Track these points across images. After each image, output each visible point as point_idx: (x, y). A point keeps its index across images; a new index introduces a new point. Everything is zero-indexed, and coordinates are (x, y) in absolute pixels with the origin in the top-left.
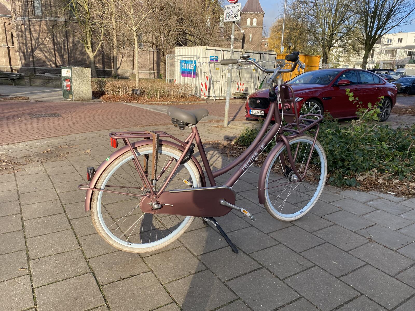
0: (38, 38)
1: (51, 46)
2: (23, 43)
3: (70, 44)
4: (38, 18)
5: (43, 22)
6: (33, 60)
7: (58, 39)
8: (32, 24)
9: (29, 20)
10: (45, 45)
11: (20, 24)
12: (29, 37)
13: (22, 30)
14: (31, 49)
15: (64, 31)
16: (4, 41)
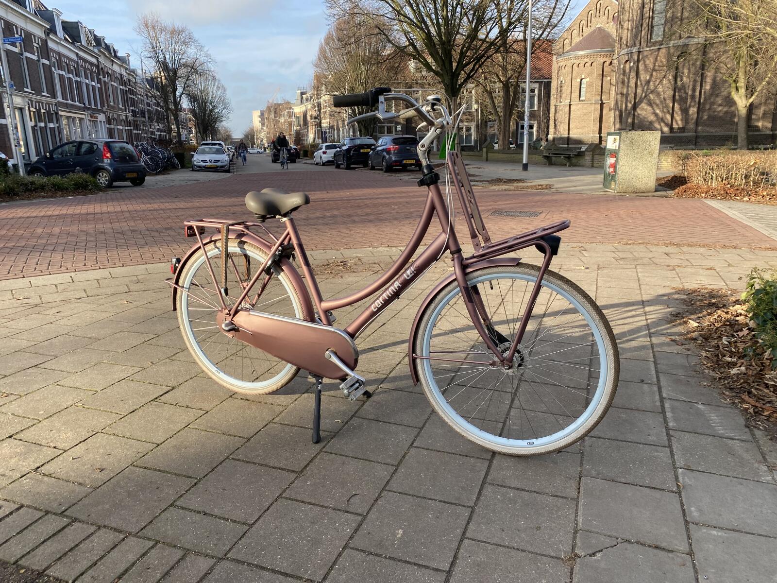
0: (648, 82)
1: (670, 93)
2: (622, 94)
3: (705, 86)
4: (655, 46)
5: (663, 51)
6: (633, 123)
7: (684, 79)
8: (644, 57)
9: (639, 52)
10: (659, 93)
11: (624, 62)
12: (633, 81)
13: (624, 71)
14: (633, 103)
15: (698, 63)
16: (597, 93)
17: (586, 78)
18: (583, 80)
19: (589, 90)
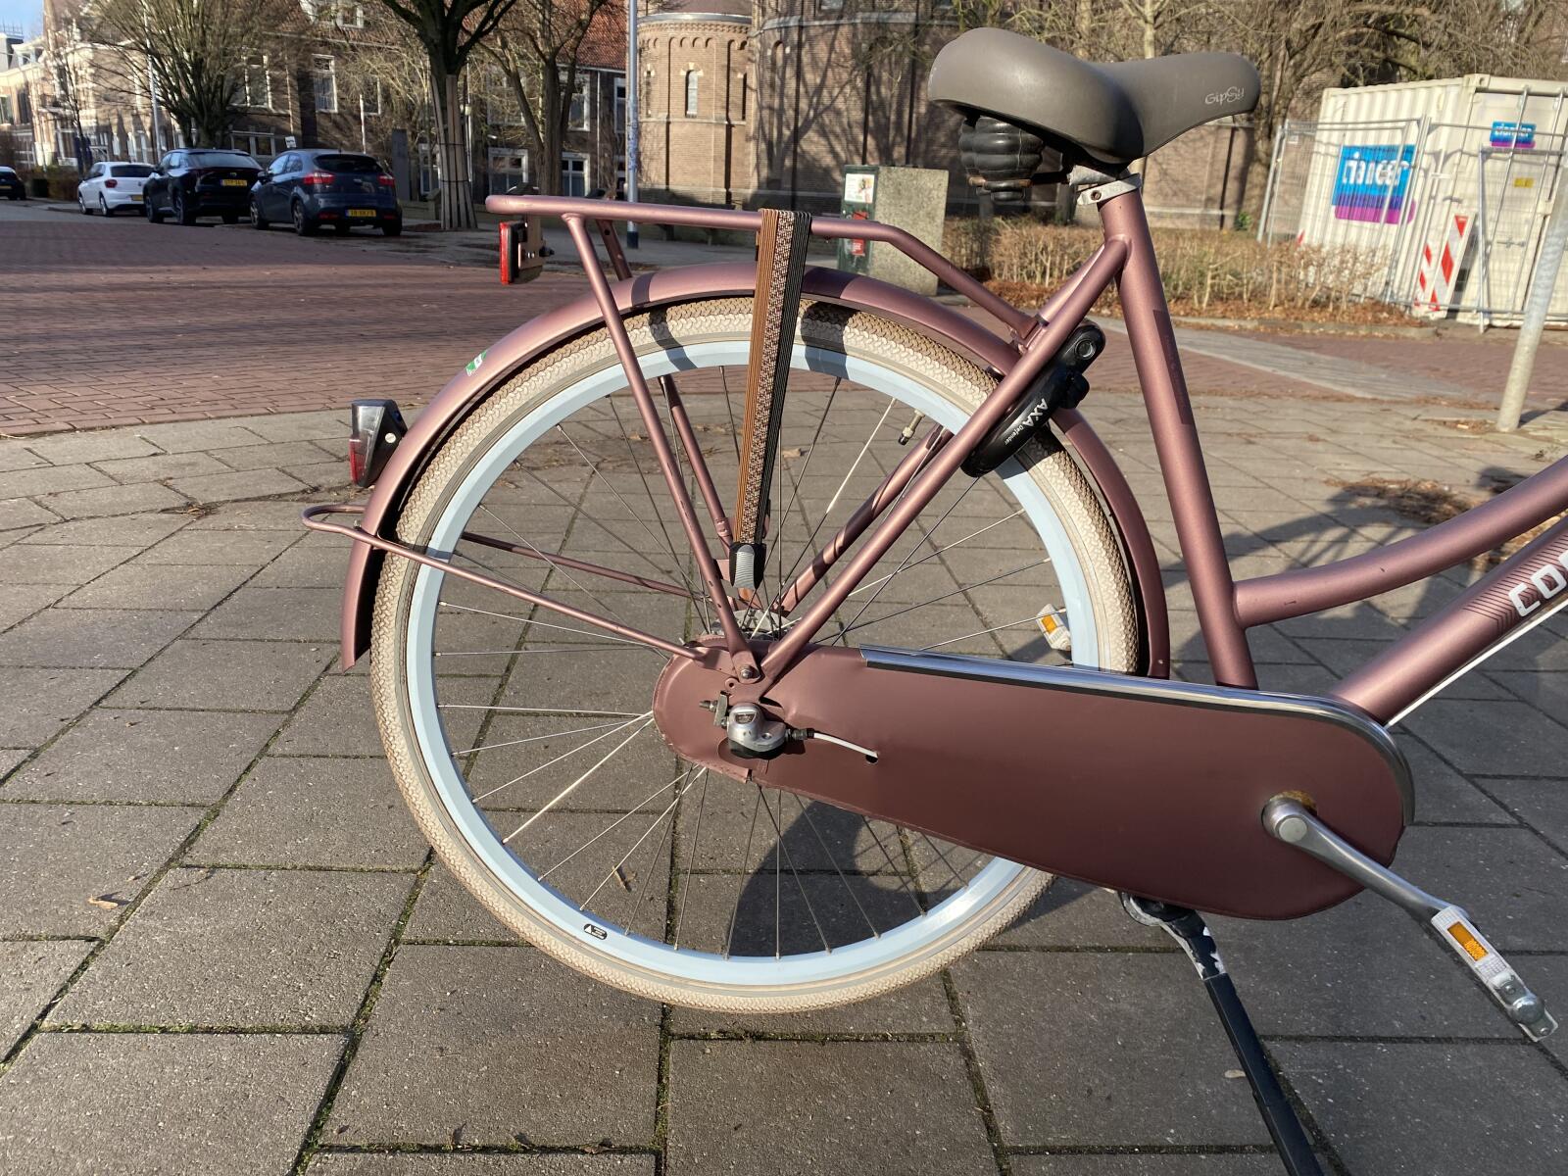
0: (819, 89)
1: (857, 115)
2: (771, 108)
3: (918, 107)
4: (829, 19)
5: (845, 30)
6: (794, 167)
7: (883, 90)
8: (810, 39)
9: (801, 28)
10: (838, 113)
11: (773, 44)
12: (791, 84)
13: (774, 63)
14: (792, 128)
15: (907, 60)
16: (719, 104)
17: (697, 70)
18: (691, 74)
19: (703, 96)
